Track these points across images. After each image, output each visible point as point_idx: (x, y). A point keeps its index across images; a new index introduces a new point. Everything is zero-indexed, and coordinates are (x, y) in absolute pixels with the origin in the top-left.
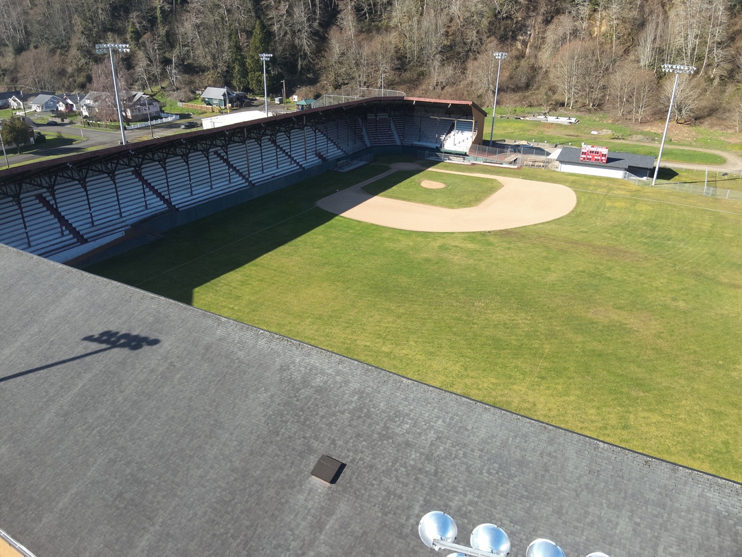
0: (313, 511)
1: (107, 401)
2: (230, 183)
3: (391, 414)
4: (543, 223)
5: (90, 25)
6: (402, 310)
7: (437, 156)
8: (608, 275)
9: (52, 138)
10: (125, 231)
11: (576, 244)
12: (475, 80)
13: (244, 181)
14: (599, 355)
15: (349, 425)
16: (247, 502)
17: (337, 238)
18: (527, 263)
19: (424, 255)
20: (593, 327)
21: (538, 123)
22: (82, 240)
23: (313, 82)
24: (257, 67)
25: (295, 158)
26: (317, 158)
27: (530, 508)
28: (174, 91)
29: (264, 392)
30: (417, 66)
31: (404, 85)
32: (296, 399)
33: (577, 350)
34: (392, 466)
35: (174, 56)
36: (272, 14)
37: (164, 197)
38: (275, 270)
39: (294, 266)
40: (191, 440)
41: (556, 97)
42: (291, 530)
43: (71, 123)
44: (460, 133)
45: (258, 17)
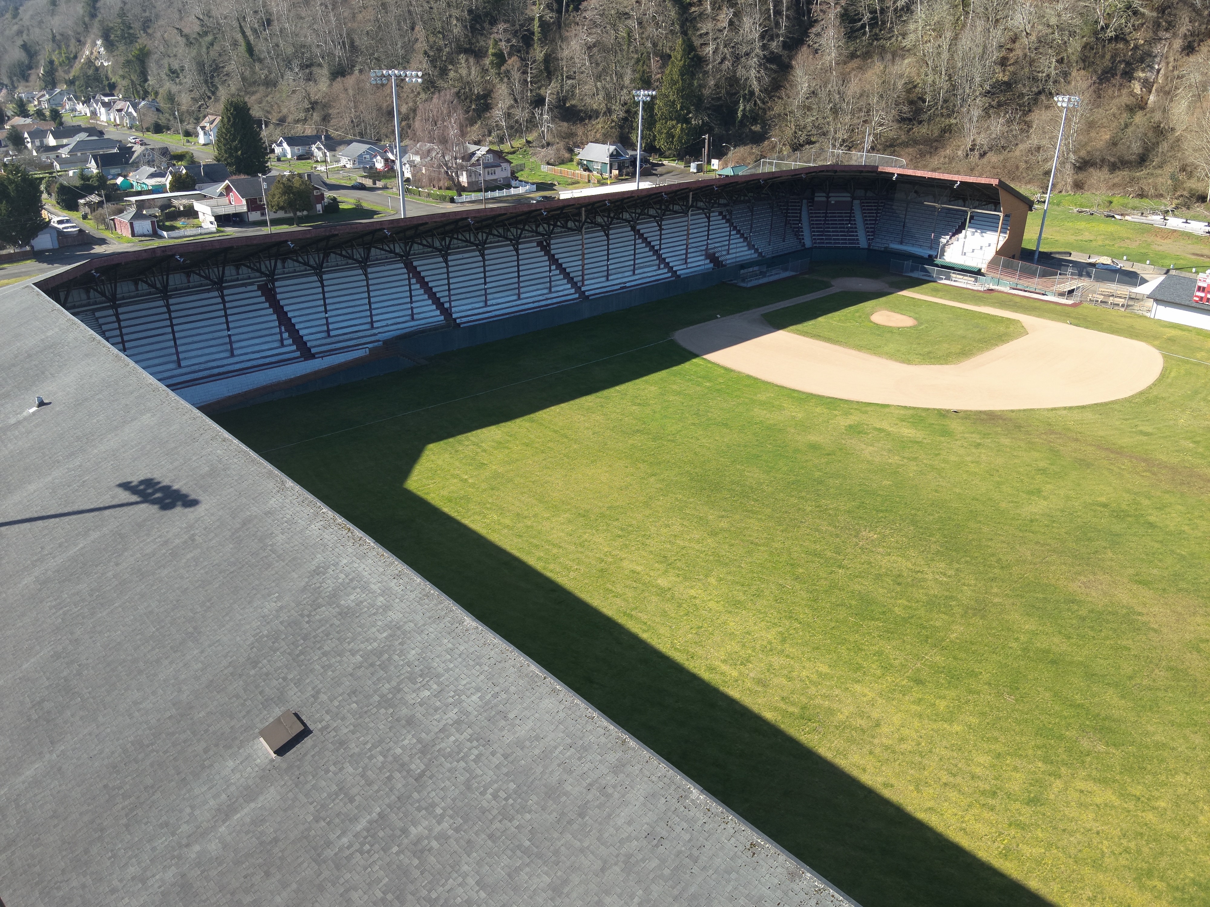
0: (233, 788)
1: (96, 573)
2: (550, 292)
3: (417, 669)
4: (1070, 408)
5: (441, 43)
6: (724, 524)
7: (926, 271)
8: (1152, 519)
9: (350, 207)
10: (370, 350)
11: (1118, 453)
12: (1044, 142)
13: (573, 291)
14: (1054, 662)
15: (351, 675)
16: (165, 752)
17: (679, 393)
18: (1000, 476)
19: (813, 438)
20: (1069, 610)
21: (1149, 229)
22: (307, 353)
23: (758, 139)
24: (670, 112)
25: (667, 260)
26: (708, 261)
27: (518, 870)
28: (543, 147)
29: (275, 599)
30: (942, 116)
31: (913, 147)
32: (307, 619)
33: (1014, 645)
34: (370, 750)
35: (549, 93)
36: (706, 27)
37: (443, 304)
38: (556, 432)
39: (588, 428)
40: (153, 649)
41: (1193, 184)
42: (193, 807)
43: (385, 188)
44: (978, 235)
45: (684, 33)
